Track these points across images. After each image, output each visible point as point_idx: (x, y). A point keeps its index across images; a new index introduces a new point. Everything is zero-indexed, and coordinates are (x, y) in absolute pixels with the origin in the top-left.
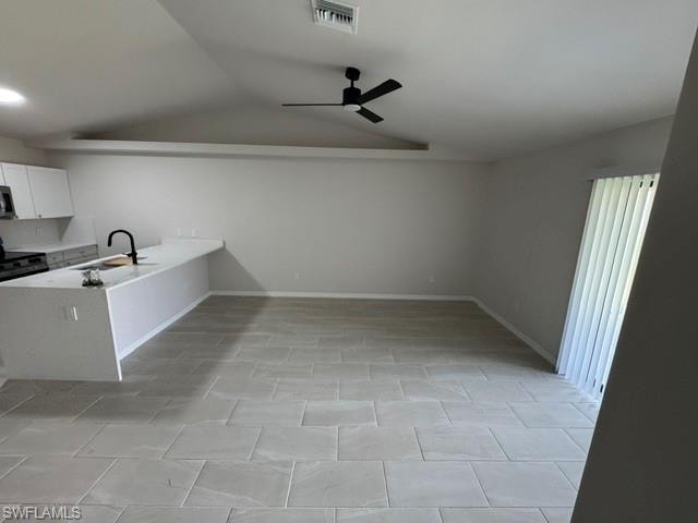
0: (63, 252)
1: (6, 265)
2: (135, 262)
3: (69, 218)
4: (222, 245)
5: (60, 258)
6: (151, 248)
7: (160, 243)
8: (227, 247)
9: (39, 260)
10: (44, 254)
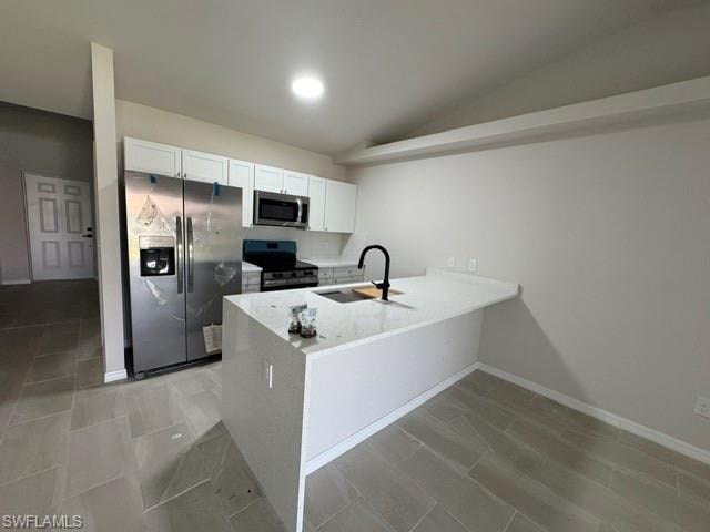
0: (333, 269)
1: (298, 273)
2: (385, 297)
3: (349, 235)
4: (514, 292)
5: (330, 274)
6: (413, 279)
7: (424, 274)
8: (524, 297)
9: (311, 273)
10: (316, 268)
